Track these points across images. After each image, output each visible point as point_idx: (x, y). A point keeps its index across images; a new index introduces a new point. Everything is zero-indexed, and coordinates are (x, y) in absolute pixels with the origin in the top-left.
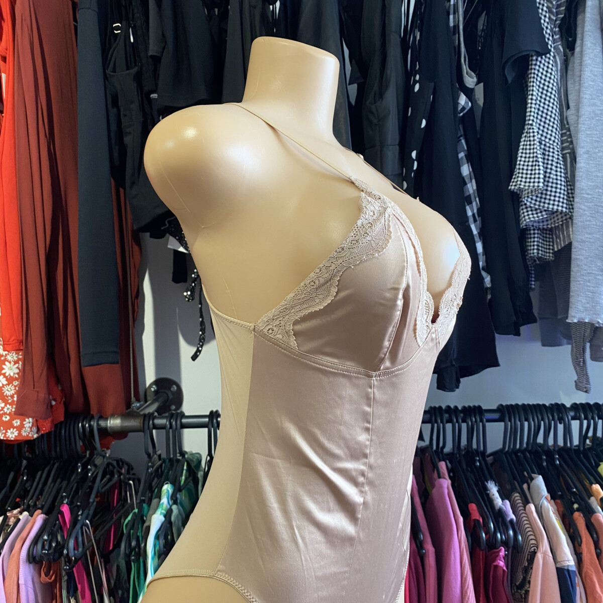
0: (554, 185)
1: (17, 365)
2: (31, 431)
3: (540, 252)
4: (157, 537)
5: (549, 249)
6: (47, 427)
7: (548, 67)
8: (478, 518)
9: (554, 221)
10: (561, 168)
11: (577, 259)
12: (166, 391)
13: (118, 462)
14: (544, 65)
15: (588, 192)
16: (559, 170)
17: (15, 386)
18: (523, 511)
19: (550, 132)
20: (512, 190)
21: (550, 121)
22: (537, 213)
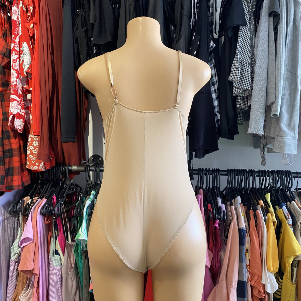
0: (246, 79)
1: (38, 142)
2: (42, 168)
3: (241, 106)
4: (87, 208)
5: (246, 105)
6: (48, 167)
7: (246, 31)
8: (210, 209)
9: (247, 93)
10: (249, 72)
11: (253, 108)
12: (97, 160)
13: (76, 185)
14: (245, 30)
15: (259, 82)
16: (248, 72)
17: (37, 150)
18: (229, 208)
19: (246, 57)
20: (229, 80)
21: (246, 52)
22: (239, 90)
